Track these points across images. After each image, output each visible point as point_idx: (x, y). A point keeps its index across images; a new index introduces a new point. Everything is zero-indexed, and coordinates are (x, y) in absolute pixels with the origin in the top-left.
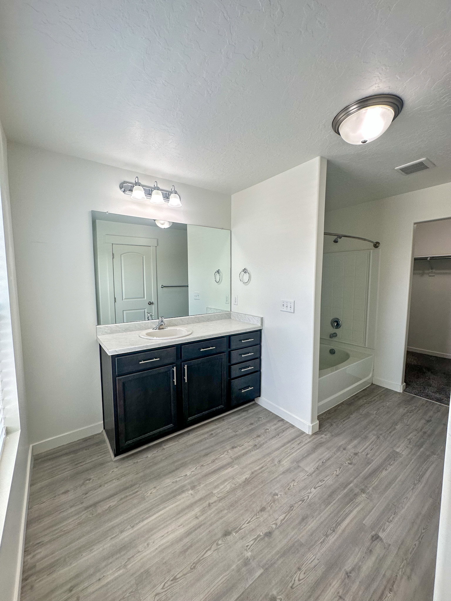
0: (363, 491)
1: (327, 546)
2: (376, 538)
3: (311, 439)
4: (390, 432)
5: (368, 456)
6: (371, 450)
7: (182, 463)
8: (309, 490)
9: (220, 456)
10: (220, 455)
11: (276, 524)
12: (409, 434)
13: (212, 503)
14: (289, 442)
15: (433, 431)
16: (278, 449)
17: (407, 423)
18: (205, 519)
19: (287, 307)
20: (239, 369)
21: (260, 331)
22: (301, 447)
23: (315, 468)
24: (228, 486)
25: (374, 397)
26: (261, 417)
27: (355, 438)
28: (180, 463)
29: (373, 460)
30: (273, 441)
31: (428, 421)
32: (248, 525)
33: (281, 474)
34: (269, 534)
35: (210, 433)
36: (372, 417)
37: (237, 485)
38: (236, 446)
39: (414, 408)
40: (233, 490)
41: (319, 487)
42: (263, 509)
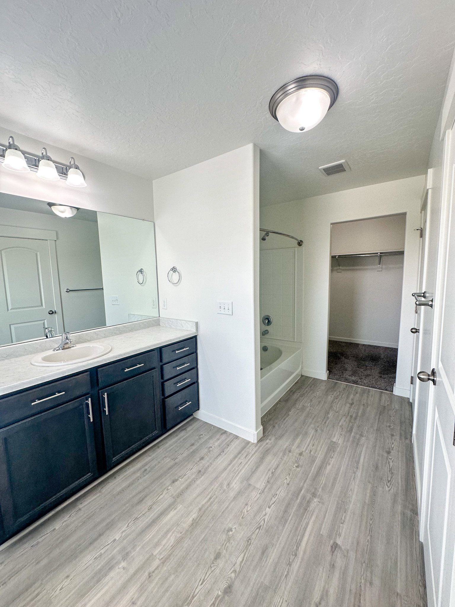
0: (314, 495)
1: (292, 578)
2: (335, 547)
3: (257, 448)
4: (325, 423)
5: (312, 453)
6: (313, 446)
7: (107, 524)
8: (264, 511)
9: (158, 498)
10: (158, 496)
11: (235, 571)
12: (340, 421)
13: (153, 572)
14: (235, 457)
15: (357, 413)
16: (225, 469)
17: (336, 410)
18: (146, 600)
19: (224, 309)
20: (175, 384)
21: (195, 337)
22: (249, 460)
23: (266, 482)
24: (171, 539)
25: (306, 388)
26: (202, 433)
27: (297, 435)
28: (104, 524)
29: (316, 457)
30: (219, 460)
31: (352, 404)
32: (202, 586)
33: (232, 502)
34: (228, 590)
35: (143, 469)
36: (308, 410)
37: (183, 533)
38: (177, 478)
39: (338, 393)
40: (179, 541)
41: (273, 504)
42: (218, 556)
